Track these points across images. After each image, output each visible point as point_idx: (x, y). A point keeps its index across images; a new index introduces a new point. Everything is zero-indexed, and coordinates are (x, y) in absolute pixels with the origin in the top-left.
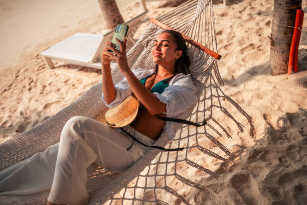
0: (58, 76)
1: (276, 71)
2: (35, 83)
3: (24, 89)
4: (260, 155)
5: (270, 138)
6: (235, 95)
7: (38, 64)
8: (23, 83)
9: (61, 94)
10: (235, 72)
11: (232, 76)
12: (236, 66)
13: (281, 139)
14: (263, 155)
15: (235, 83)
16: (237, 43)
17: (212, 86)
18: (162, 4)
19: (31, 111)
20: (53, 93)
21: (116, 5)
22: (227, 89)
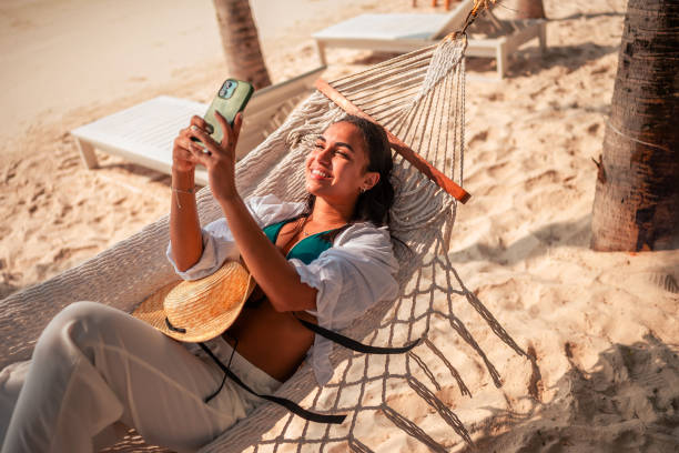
0: (102, 187)
1: (603, 242)
2: (49, 197)
3: (18, 207)
4: (549, 445)
5: (577, 404)
6: (502, 285)
7: (63, 154)
8: (22, 194)
9: (103, 231)
10: (507, 230)
11: (501, 240)
12: (511, 217)
13: (602, 411)
14: (554, 445)
15: (505, 256)
16: (519, 165)
17: (438, 265)
18: (361, 57)
19: (25, 261)
20: (84, 226)
21: (258, 46)
22: (484, 270)
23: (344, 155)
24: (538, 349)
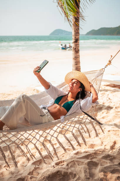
6: (115, 131)
14: (112, 158)
18: (106, 85)
22: (113, 128)
23: (76, 84)
24: (117, 142)
